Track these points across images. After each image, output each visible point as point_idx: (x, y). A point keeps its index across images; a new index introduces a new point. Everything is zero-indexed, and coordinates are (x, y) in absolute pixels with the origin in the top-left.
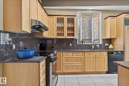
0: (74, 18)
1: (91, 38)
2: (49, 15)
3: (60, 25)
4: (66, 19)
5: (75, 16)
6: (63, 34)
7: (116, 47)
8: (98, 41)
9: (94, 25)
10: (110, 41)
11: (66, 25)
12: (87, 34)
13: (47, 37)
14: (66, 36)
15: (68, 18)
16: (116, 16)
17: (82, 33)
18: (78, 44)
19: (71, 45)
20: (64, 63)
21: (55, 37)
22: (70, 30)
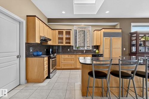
0: (70, 32)
1: (85, 45)
2: (52, 29)
3: (61, 36)
4: (64, 32)
5: (71, 30)
6: (62, 43)
7: (100, 51)
8: (89, 47)
9: (87, 36)
10: (97, 47)
11: (65, 36)
12: (82, 42)
13: (52, 44)
14: (64, 44)
15: (66, 32)
16: (100, 30)
17: (78, 42)
18: (74, 49)
19: (69, 50)
20: (62, 62)
21: (57, 45)
22: (67, 40)
